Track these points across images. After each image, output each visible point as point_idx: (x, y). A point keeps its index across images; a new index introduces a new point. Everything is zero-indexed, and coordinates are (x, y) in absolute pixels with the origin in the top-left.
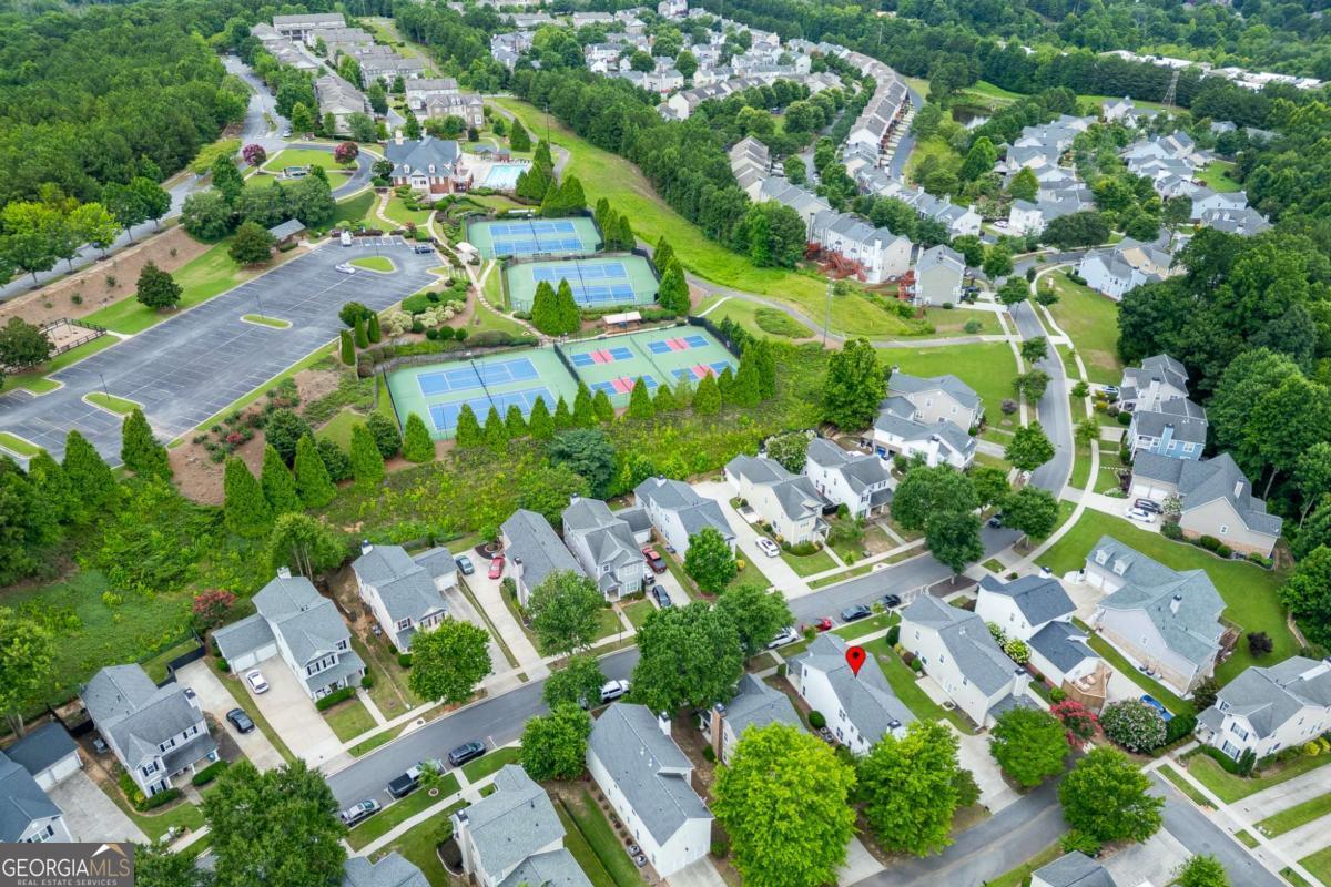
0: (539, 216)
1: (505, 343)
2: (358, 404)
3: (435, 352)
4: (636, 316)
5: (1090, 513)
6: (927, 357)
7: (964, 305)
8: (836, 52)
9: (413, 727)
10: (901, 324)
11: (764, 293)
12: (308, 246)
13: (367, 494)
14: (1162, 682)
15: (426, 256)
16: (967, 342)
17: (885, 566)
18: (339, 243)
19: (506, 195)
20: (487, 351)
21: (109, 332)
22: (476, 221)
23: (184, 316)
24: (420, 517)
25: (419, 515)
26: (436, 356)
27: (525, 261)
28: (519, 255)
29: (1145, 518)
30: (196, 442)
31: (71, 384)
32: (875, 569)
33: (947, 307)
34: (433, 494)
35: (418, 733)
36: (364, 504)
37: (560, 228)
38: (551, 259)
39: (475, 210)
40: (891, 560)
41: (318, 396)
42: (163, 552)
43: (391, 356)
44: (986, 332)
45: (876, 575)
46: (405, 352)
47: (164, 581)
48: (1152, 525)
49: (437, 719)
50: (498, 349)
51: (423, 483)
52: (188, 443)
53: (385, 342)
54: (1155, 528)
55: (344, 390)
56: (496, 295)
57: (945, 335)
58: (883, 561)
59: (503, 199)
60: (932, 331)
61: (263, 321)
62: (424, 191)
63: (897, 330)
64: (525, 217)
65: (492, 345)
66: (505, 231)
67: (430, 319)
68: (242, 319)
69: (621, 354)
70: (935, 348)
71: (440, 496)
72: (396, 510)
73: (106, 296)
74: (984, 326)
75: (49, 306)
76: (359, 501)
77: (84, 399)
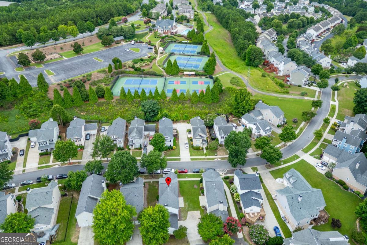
0: (189, 43)
1: (154, 75)
2: (106, 83)
3: (135, 74)
4: (193, 73)
5: (303, 161)
6: (280, 100)
7: (307, 87)
8: (325, 7)
9: (57, 166)
10: (278, 89)
11: (240, 73)
12: (123, 43)
13: (90, 106)
14: (288, 225)
15: (150, 50)
16: (298, 98)
17: (219, 160)
18: (131, 44)
19: (184, 37)
20: (149, 76)
21: (63, 57)
22: (173, 43)
23: (82, 56)
24: (100, 115)
25: (100, 114)
26: (134, 75)
27: (177, 55)
28: (176, 53)
29: (321, 168)
30: (58, 84)
31: (45, 67)
32: (216, 160)
33: (300, 86)
34: (106, 109)
35: (57, 168)
36: (88, 108)
37: (193, 47)
38: (184, 55)
39: (174, 40)
40: (222, 158)
41: (96, 80)
42: (34, 109)
43: (123, 73)
44: (308, 96)
45: (214, 161)
46: (127, 73)
47: (31, 116)
48: (322, 171)
49: (64, 166)
50: (152, 76)
51: (105, 106)
52: (56, 85)
53: (123, 69)
54: (323, 173)
55: (105, 79)
56: (161, 62)
57: (292, 94)
58: (220, 158)
59: (183, 38)
60: (288, 93)
61: (98, 59)
62: (161, 33)
63: (275, 90)
64: (186, 43)
65: (150, 75)
66: (178, 46)
67: (137, 65)
68: (93, 58)
69: (184, 83)
70: (285, 98)
71: (108, 110)
72: (95, 111)
73: (70, 49)
74: (308, 94)
75: (55, 49)
76: (87, 107)
77: (45, 71)
